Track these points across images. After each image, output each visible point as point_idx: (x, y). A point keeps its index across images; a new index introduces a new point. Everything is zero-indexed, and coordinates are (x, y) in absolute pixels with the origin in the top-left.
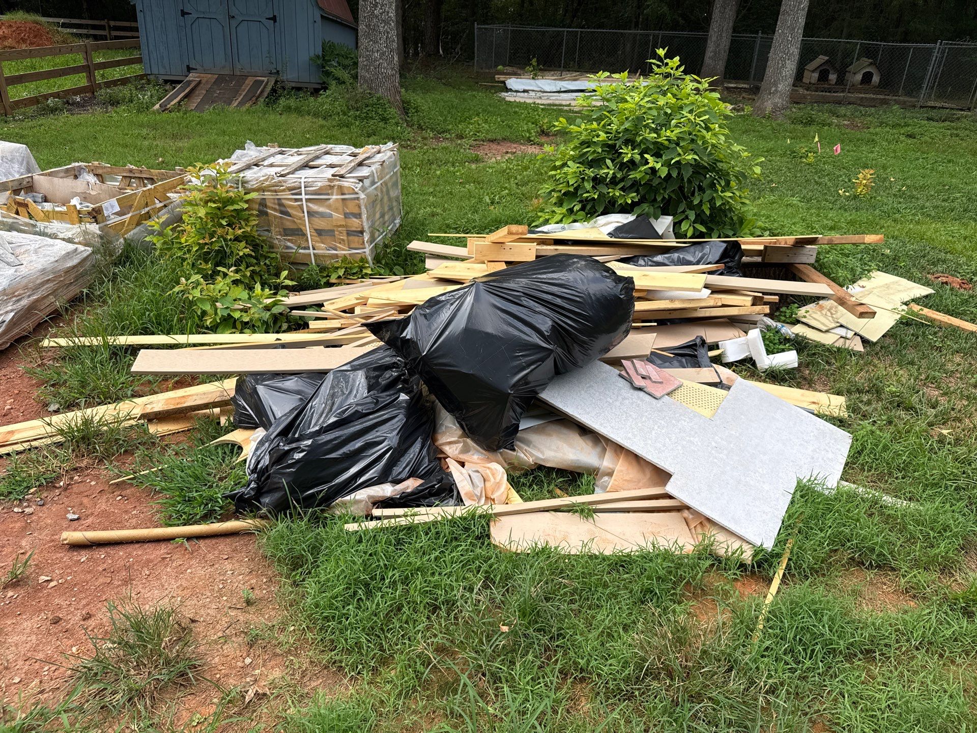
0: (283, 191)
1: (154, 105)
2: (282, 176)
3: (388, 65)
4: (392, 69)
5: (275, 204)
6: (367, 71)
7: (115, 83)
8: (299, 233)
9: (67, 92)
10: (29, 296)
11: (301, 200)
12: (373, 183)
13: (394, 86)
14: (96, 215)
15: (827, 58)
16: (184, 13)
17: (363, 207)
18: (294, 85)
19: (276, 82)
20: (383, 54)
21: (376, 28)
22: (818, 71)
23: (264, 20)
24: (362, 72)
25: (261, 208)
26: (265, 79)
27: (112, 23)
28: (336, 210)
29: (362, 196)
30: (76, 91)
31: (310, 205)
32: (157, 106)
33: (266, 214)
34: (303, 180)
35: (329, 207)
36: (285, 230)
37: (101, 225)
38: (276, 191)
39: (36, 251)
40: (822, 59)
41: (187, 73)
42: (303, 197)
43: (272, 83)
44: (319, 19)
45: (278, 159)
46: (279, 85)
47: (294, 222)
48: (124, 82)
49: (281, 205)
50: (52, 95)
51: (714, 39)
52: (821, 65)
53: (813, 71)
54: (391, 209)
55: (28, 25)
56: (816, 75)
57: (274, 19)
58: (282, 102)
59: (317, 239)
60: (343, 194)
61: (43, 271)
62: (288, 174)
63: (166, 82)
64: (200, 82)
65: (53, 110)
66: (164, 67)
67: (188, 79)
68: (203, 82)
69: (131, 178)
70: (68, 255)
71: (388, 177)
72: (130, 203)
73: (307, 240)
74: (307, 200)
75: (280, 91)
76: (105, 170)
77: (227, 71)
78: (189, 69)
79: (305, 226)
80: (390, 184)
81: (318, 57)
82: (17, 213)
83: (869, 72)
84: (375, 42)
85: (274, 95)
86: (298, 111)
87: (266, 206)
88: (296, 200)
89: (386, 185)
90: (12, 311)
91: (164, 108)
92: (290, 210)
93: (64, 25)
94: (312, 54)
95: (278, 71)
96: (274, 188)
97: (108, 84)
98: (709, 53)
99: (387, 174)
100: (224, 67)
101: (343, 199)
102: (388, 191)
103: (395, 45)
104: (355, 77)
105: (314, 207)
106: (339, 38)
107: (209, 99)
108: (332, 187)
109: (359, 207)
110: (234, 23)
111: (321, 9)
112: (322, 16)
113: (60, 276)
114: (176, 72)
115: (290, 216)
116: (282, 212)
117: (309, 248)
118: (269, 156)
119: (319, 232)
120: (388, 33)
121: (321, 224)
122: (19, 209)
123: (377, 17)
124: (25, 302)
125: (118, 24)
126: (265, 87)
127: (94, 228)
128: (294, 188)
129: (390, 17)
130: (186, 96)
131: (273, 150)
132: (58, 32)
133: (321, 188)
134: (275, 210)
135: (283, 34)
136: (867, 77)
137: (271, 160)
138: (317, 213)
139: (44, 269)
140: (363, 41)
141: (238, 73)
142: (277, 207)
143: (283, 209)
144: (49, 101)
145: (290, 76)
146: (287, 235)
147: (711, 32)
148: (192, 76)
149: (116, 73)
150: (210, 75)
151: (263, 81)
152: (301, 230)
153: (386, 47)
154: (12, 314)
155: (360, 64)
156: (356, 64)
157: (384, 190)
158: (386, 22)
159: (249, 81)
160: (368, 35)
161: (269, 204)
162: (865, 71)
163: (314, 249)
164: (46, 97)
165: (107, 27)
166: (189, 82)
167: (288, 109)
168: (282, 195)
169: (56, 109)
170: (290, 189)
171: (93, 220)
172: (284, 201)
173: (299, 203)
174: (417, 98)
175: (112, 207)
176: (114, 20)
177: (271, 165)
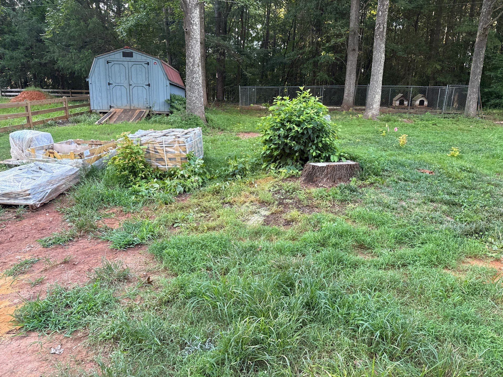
0: (156, 143)
1: (95, 122)
2: (155, 138)
3: (199, 102)
4: (201, 104)
5: (152, 148)
6: (190, 105)
7: (78, 114)
8: (162, 159)
9: (56, 118)
10: (57, 184)
11: (163, 147)
12: (191, 140)
13: (202, 111)
14: (81, 155)
15: (402, 95)
16: (109, 84)
17: (187, 148)
18: (157, 113)
19: (150, 111)
20: (197, 98)
21: (194, 87)
22: (399, 100)
23: (144, 86)
24: (187, 106)
25: (147, 150)
26: (145, 110)
27: (73, 91)
28: (177, 150)
29: (186, 144)
30: (60, 118)
31: (167, 148)
32: (97, 122)
33: (149, 153)
34: (164, 139)
35: (174, 149)
36: (156, 159)
37: (83, 159)
38: (153, 144)
39: (58, 168)
40: (400, 95)
41: (110, 109)
42: (164, 146)
43: (148, 112)
44: (168, 85)
45: (154, 134)
46: (151, 113)
47: (160, 155)
48: (82, 114)
49: (155, 149)
50: (50, 119)
51: (347, 88)
52: (400, 98)
53: (396, 101)
54: (198, 151)
55: (36, 92)
56: (398, 102)
57: (149, 85)
58: (152, 119)
59: (169, 162)
60: (179, 144)
61: (62, 175)
62: (158, 137)
63: (101, 113)
64: (115, 112)
65: (51, 125)
66: (100, 107)
67: (110, 111)
68: (117, 112)
69: (92, 144)
70: (71, 170)
71: (197, 139)
72: (94, 152)
73: (165, 162)
74: (165, 147)
75: (151, 115)
76: (82, 142)
77: (128, 108)
78: (111, 107)
79: (164, 157)
80: (198, 142)
81: (169, 100)
82: (49, 156)
83: (422, 100)
84: (193, 93)
85: (149, 116)
86: (160, 122)
87: (149, 150)
88: (161, 147)
89: (197, 142)
90: (51, 188)
91: (100, 123)
92: (158, 151)
93: (52, 92)
94: (166, 99)
95: (150, 107)
96: (152, 143)
97: (75, 115)
98: (346, 94)
99: (197, 138)
100: (126, 106)
101: (179, 146)
102: (197, 144)
103: (202, 94)
104: (185, 108)
105: (168, 149)
106: (178, 93)
107: (119, 118)
108: (175, 141)
109: (186, 149)
110: (131, 87)
111: (169, 80)
112: (170, 83)
113: (68, 177)
114: (105, 109)
115: (158, 153)
116: (155, 152)
117: (166, 166)
118: (150, 133)
119: (170, 159)
120: (199, 89)
121: (170, 156)
122: (50, 155)
123: (194, 83)
124: (55, 186)
125: (76, 91)
126: (144, 114)
127: (80, 161)
128: (161, 142)
129: (199, 83)
130: (110, 118)
131: (151, 131)
132: (49, 95)
133: (170, 142)
134: (153, 151)
135: (153, 92)
136: (422, 103)
137: (151, 134)
138: (169, 151)
139: (62, 174)
140: (188, 93)
141: (133, 108)
142: (154, 150)
143: (156, 150)
144: (49, 122)
145: (156, 109)
146: (157, 161)
147: (346, 85)
148: (112, 110)
149: (78, 110)
150: (120, 110)
151: (144, 111)
152: (163, 159)
153: (198, 95)
154: (51, 190)
155: (187, 103)
156: (185, 103)
157: (196, 143)
158: (198, 85)
159: (137, 112)
160: (190, 90)
161: (150, 149)
162: (420, 100)
163: (168, 166)
164: (47, 120)
165: (70, 92)
166: (111, 112)
167: (155, 121)
168: (155, 145)
169: (52, 125)
170: (159, 143)
171: (80, 157)
172: (156, 147)
173: (162, 148)
174: (212, 116)
175: (87, 153)
176: (73, 89)
177: (151, 136)
